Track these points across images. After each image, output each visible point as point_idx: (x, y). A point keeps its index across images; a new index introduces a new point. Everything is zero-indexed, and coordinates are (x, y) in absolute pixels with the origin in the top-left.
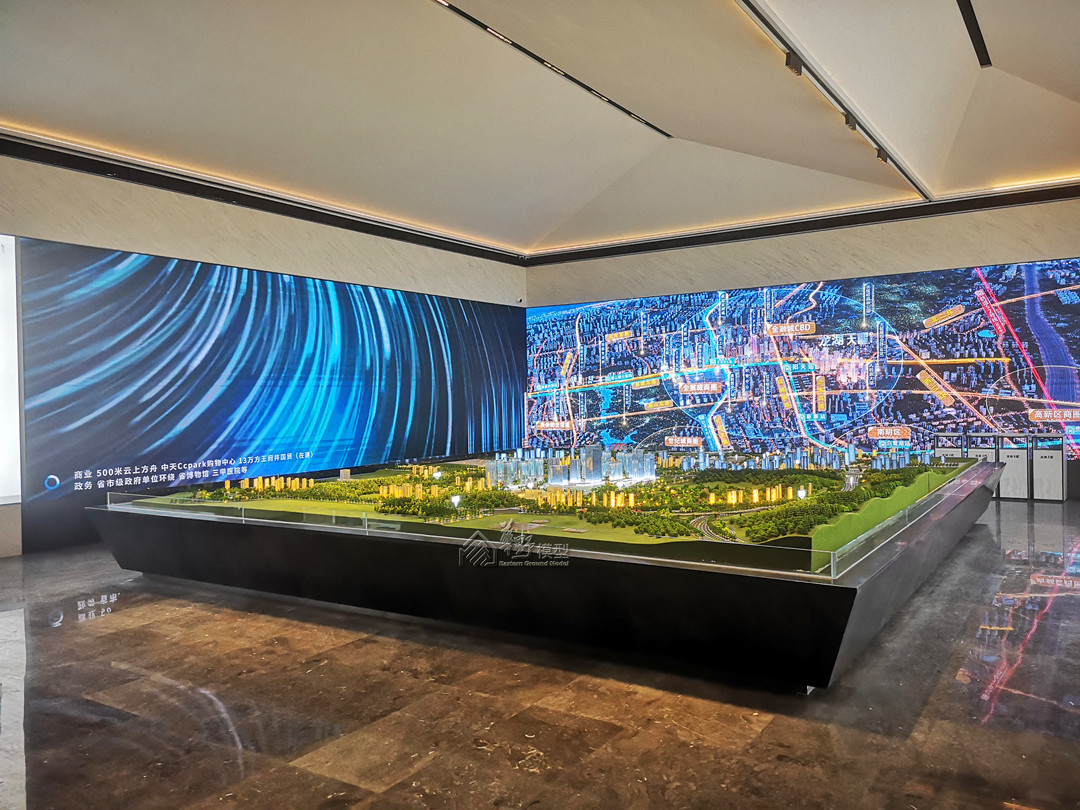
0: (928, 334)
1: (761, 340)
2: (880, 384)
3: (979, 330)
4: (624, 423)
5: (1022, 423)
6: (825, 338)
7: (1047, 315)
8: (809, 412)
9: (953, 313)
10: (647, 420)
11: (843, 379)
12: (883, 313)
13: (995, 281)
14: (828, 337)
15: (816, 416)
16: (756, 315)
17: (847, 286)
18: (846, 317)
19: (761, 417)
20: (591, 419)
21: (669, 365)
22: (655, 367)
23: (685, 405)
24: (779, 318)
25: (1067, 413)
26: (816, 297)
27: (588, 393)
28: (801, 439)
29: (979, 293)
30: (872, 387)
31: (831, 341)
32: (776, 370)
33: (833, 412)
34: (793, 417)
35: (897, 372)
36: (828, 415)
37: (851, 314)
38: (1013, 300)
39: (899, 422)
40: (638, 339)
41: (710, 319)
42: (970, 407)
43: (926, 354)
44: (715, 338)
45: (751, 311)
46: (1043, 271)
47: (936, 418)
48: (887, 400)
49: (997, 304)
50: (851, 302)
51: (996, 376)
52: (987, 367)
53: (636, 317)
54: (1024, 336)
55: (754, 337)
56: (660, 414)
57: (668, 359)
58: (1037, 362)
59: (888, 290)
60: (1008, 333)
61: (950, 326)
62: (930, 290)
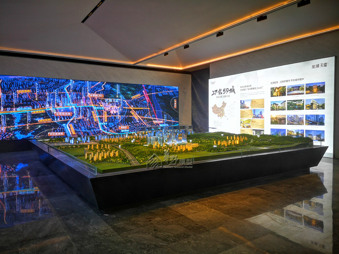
0: (133, 100)
1: (86, 98)
2: (122, 114)
3: (144, 101)
4: (28, 128)
5: (152, 124)
6: (106, 100)
7: (156, 98)
8: (102, 122)
9: (138, 96)
10: (40, 126)
11: (112, 112)
12: (122, 94)
13: (147, 89)
14: (108, 99)
15: (104, 123)
16: (85, 90)
17: (113, 85)
18: (112, 94)
19: (87, 124)
20: (9, 127)
21: (50, 105)
22: (43, 105)
23: (57, 120)
24: (92, 91)
25: (160, 121)
26: (104, 86)
27: (7, 115)
28: (100, 131)
29: (143, 91)
30: (120, 115)
31: (108, 101)
32: (92, 109)
33: (109, 122)
34: (97, 124)
35: (126, 110)
36: (108, 123)
37: (114, 93)
38: (150, 94)
39: (126, 124)
40: (35, 93)
41: (67, 89)
42: (142, 120)
43: (132, 106)
44: (69, 96)
45: (83, 88)
46: (156, 88)
47: (135, 123)
48: (123, 118)
49: (147, 95)
50: (114, 90)
51: (147, 113)
52: (145, 110)
53: (33, 84)
54: (152, 103)
55: (84, 97)
56: (45, 124)
57: (49, 102)
58: (155, 110)
59: (123, 87)
60: (149, 102)
61: (137, 99)
62: (133, 89)
